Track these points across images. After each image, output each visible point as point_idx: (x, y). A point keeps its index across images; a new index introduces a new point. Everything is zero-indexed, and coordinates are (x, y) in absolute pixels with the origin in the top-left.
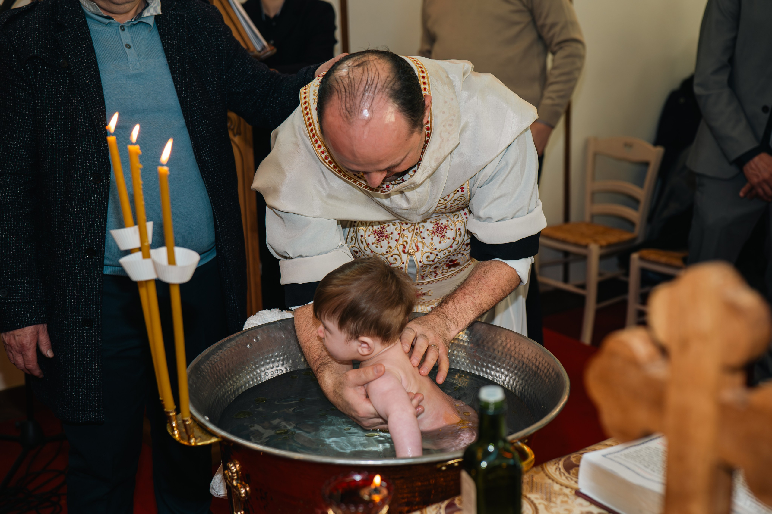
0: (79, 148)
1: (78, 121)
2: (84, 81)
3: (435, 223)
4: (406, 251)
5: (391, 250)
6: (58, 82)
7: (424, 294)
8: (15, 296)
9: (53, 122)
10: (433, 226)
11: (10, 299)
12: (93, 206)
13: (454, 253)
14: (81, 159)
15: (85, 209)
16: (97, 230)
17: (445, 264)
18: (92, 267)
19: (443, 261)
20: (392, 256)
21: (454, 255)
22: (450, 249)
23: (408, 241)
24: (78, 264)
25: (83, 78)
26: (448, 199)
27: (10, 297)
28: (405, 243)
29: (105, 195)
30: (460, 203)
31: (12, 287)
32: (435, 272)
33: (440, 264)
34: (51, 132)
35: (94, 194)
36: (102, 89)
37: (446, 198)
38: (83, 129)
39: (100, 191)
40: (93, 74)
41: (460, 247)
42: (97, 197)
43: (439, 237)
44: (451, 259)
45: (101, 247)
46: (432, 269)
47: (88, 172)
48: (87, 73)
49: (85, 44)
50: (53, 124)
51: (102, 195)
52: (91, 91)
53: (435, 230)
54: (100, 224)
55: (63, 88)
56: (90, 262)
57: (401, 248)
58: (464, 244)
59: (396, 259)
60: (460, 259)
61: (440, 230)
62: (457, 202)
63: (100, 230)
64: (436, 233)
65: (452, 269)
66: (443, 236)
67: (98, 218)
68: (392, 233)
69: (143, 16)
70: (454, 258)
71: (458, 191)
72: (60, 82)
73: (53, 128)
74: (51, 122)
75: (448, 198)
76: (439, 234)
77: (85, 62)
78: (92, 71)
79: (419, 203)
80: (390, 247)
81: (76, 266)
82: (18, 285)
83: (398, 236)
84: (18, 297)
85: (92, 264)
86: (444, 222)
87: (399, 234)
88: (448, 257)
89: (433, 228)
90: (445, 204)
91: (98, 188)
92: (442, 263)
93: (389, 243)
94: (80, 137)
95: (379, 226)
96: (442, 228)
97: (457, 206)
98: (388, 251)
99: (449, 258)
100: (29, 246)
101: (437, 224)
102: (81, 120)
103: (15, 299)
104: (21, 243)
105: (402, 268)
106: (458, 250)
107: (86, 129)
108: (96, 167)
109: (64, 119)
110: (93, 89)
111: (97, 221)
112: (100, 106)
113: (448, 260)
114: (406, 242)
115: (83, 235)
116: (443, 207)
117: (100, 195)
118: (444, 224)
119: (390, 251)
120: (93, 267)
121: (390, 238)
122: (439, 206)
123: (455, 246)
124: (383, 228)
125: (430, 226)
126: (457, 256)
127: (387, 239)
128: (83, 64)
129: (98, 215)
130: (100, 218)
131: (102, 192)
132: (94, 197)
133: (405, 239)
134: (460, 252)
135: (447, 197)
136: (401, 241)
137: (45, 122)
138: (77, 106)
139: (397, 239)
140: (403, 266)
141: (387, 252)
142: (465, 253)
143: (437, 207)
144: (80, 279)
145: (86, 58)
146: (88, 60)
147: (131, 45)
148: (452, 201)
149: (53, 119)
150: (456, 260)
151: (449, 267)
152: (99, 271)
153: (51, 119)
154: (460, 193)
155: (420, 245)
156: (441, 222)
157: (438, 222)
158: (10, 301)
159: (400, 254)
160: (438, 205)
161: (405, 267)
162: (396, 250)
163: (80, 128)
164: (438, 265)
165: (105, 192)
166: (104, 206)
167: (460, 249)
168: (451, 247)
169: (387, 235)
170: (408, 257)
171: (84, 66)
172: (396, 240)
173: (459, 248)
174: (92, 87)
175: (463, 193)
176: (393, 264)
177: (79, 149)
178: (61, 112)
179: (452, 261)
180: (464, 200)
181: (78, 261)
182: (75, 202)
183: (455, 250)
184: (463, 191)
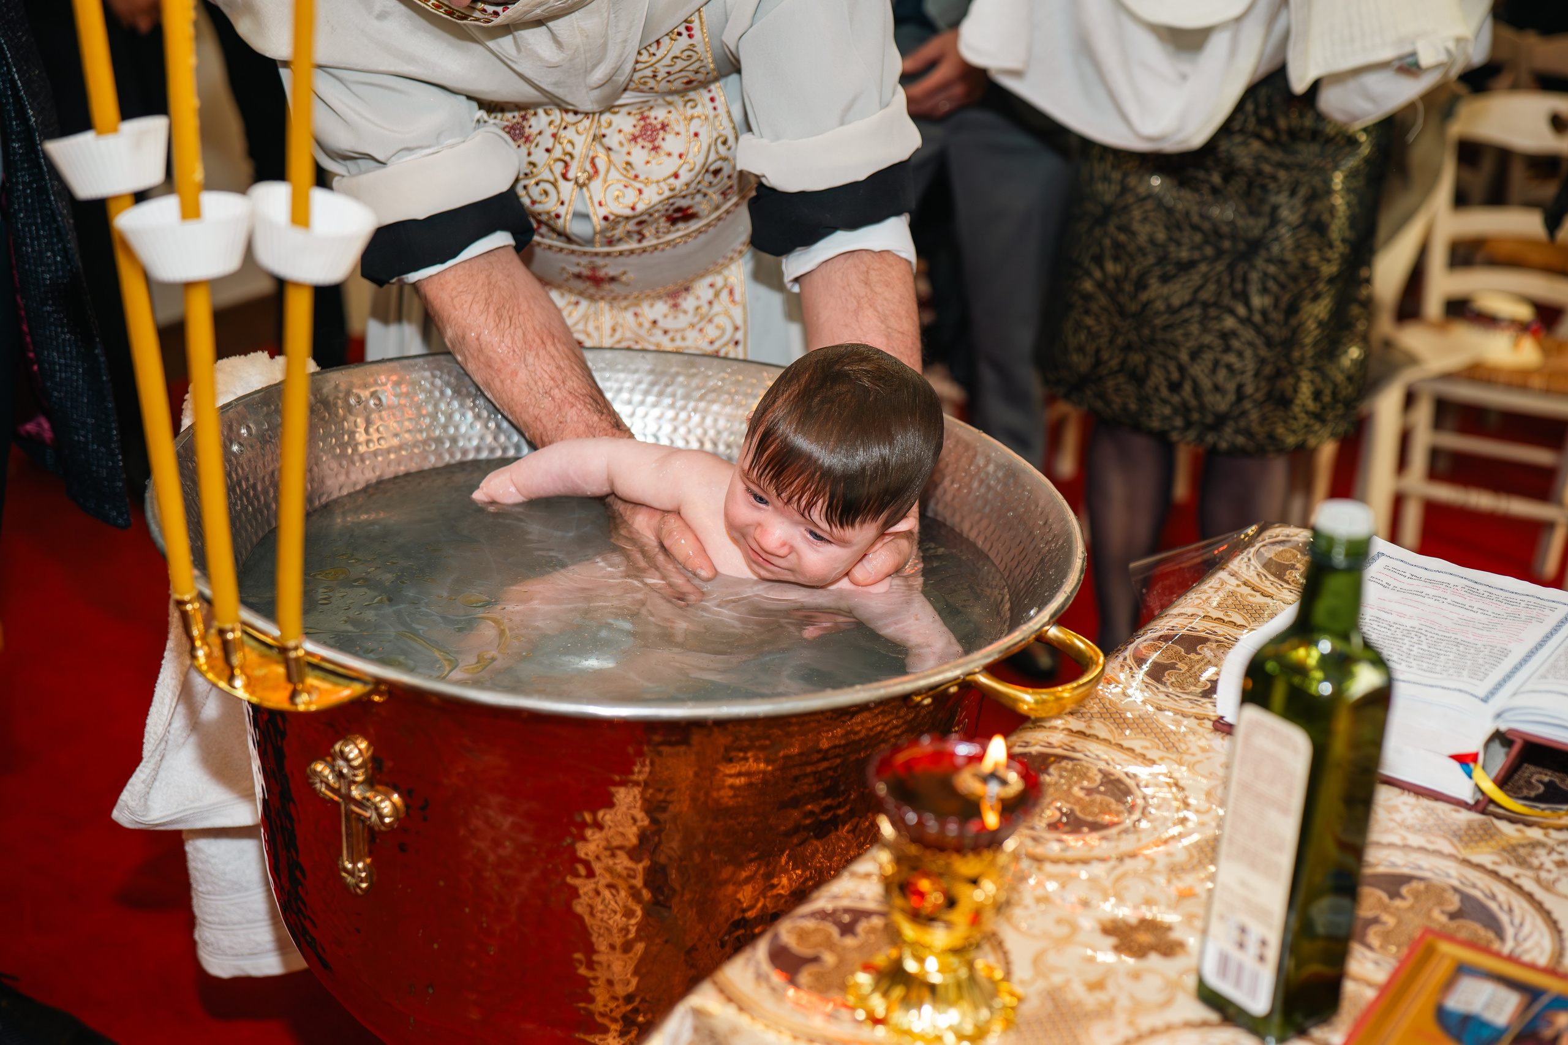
3: (638, 117)
4: (570, 175)
5: (535, 170)
7: (613, 279)
10: (634, 122)
13: (683, 193)
17: (663, 216)
19: (658, 211)
20: (537, 184)
21: (684, 197)
22: (672, 180)
23: (576, 153)
26: (659, 54)
28: (567, 158)
30: (690, 68)
32: (639, 233)
33: (651, 215)
37: (652, 50)
41: (700, 178)
43: (646, 151)
44: (676, 206)
46: (631, 226)
53: (637, 132)
57: (559, 167)
58: (707, 171)
59: (546, 193)
60: (701, 205)
61: (649, 133)
62: (680, 64)
64: (639, 140)
65: (681, 225)
66: (655, 148)
68: (540, 133)
70: (684, 203)
71: (679, 34)
75: (658, 48)
76: (646, 144)
79: (588, 55)
80: (534, 165)
83: (552, 140)
86: (659, 114)
87: (554, 136)
88: (671, 201)
89: (635, 126)
90: (651, 66)
92: (656, 215)
93: (529, 154)
95: (516, 114)
96: (654, 130)
97: (683, 74)
98: (528, 171)
99: (672, 204)
101: (644, 118)
105: (558, 216)
106: (693, 185)
113: (672, 208)
114: (572, 156)
116: (648, 72)
118: (660, 119)
119: (532, 173)
121: (534, 144)
122: (640, 70)
123: (685, 177)
124: (524, 118)
125: (624, 123)
126: (693, 198)
127: (528, 145)
133: (569, 148)
134: (699, 191)
135: (655, 45)
136: (558, 153)
139: (550, 146)
140: (562, 210)
141: (526, 174)
142: (710, 191)
143: (635, 70)
148: (667, 60)
150: (689, 207)
151: (673, 221)
154: (684, 41)
155: (601, 163)
156: (652, 114)
157: (646, 114)
159: (556, 180)
160: (639, 66)
161: (567, 214)
162: (547, 171)
164: (645, 217)
167: (699, 183)
168: (676, 176)
169: (529, 136)
170: (573, 190)
172: (548, 150)
173: (697, 181)
175: (691, 41)
176: (540, 202)
179: (679, 210)
180: (698, 59)
183: (688, 185)
184: (690, 36)
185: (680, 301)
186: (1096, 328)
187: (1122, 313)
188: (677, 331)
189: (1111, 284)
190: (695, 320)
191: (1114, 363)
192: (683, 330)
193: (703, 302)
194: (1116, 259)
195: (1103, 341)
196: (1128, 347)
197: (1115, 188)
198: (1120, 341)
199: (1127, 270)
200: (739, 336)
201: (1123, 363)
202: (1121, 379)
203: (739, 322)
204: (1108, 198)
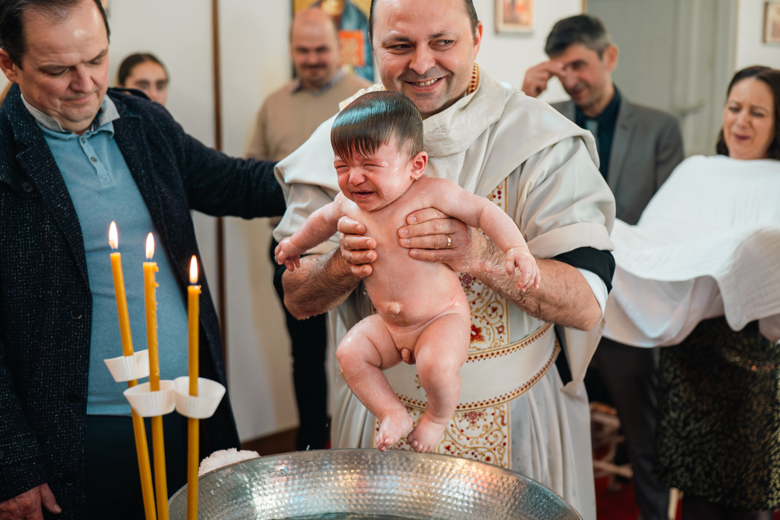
0: (56, 281)
1: (54, 250)
2: (56, 205)
6: (23, 210)
8: (13, 456)
9: (22, 254)
11: (8, 460)
12: (73, 345)
14: (59, 293)
15: (63, 350)
16: (79, 372)
18: (73, 415)
24: (57, 413)
25: (54, 202)
27: (7, 458)
29: (87, 332)
31: (8, 445)
34: (20, 266)
35: (74, 332)
36: (75, 213)
38: (60, 259)
39: (81, 328)
40: (64, 196)
42: (77, 335)
45: (84, 392)
47: (67, 307)
48: (57, 197)
49: (48, 163)
50: (22, 257)
51: (84, 331)
52: (65, 215)
54: (82, 366)
55: (30, 216)
56: (70, 409)
63: (81, 372)
67: (79, 358)
69: (102, 124)
72: (26, 210)
73: (22, 261)
74: (19, 255)
77: (53, 184)
78: (62, 194)
81: (55, 416)
82: (14, 442)
84: (16, 456)
85: (73, 412)
91: (78, 325)
94: (57, 269)
100: (13, 396)
102: (57, 249)
103: (14, 459)
104: (5, 394)
107: (63, 259)
108: (75, 301)
109: (34, 250)
110: (67, 214)
111: (79, 362)
112: (77, 232)
115: (62, 379)
117: (81, 332)
120: (75, 415)
128: (51, 186)
129: (79, 355)
130: (82, 358)
131: (84, 328)
132: (74, 335)
137: (13, 255)
138: (51, 234)
144: (60, 430)
145: (53, 180)
146: (55, 182)
147: (96, 157)
149: (22, 251)
152: (82, 418)
153: (19, 251)
158: (8, 463)
163: (57, 258)
165: (87, 329)
166: (86, 345)
171: (52, 188)
174: (65, 211)
177: (56, 283)
178: (31, 242)
181: (58, 410)
182: (53, 343)
185: (476, 420)
186: (670, 444)
187: (679, 436)
188: (474, 438)
189: (673, 423)
190: (483, 433)
191: (679, 463)
192: (477, 438)
193: (488, 423)
194: (674, 410)
195: (673, 451)
196: (683, 455)
197: (671, 376)
198: (680, 451)
199: (679, 416)
200: (506, 440)
201: (683, 461)
202: (683, 469)
203: (506, 433)
204: (669, 380)
